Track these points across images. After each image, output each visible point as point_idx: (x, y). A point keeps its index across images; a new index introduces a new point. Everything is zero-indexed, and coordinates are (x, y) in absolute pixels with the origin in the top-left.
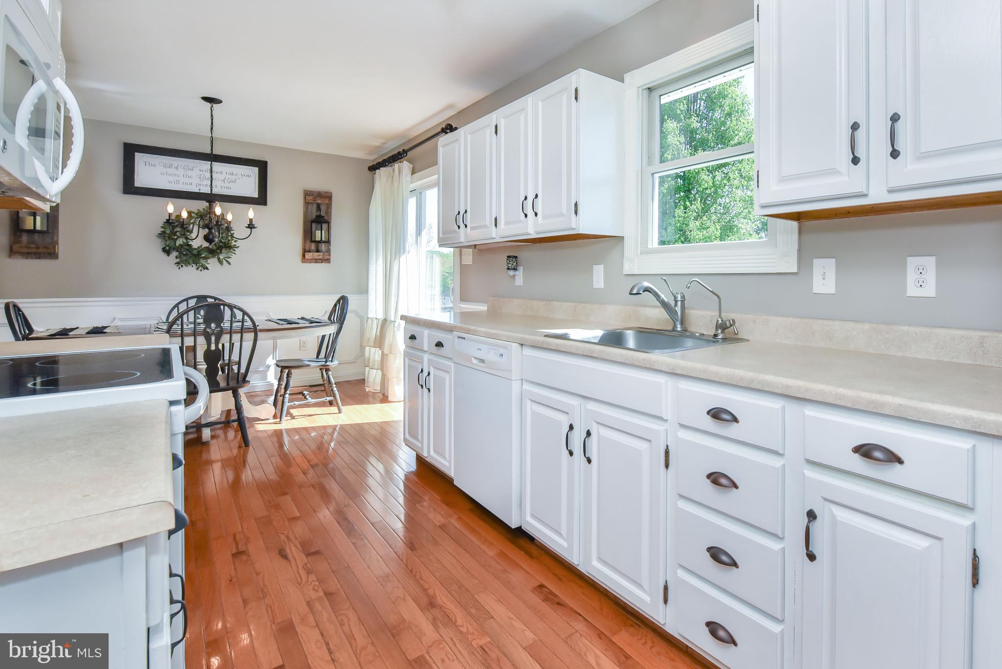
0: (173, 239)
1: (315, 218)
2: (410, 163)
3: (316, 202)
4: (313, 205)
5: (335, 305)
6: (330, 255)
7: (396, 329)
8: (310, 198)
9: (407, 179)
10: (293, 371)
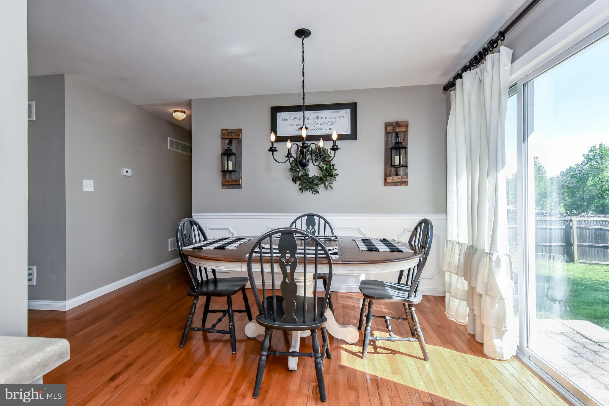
0: (297, 171)
1: (394, 145)
2: (510, 49)
3: (395, 131)
4: (392, 135)
5: (416, 229)
6: (407, 178)
7: (494, 264)
8: (389, 129)
9: (506, 68)
10: (374, 301)
